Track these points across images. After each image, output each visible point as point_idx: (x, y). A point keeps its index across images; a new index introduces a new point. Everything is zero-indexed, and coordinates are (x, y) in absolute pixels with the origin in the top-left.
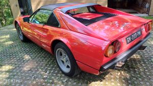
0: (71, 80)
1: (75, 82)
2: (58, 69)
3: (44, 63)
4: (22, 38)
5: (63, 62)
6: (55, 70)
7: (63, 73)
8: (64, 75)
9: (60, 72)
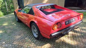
0: (38, 41)
1: (40, 42)
2: (33, 36)
3: (26, 32)
4: (17, 20)
5: (35, 32)
6: (31, 36)
7: (35, 37)
8: (35, 39)
9: (34, 37)
